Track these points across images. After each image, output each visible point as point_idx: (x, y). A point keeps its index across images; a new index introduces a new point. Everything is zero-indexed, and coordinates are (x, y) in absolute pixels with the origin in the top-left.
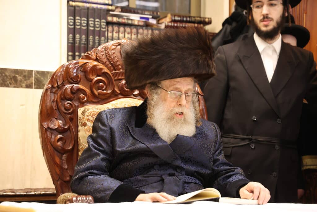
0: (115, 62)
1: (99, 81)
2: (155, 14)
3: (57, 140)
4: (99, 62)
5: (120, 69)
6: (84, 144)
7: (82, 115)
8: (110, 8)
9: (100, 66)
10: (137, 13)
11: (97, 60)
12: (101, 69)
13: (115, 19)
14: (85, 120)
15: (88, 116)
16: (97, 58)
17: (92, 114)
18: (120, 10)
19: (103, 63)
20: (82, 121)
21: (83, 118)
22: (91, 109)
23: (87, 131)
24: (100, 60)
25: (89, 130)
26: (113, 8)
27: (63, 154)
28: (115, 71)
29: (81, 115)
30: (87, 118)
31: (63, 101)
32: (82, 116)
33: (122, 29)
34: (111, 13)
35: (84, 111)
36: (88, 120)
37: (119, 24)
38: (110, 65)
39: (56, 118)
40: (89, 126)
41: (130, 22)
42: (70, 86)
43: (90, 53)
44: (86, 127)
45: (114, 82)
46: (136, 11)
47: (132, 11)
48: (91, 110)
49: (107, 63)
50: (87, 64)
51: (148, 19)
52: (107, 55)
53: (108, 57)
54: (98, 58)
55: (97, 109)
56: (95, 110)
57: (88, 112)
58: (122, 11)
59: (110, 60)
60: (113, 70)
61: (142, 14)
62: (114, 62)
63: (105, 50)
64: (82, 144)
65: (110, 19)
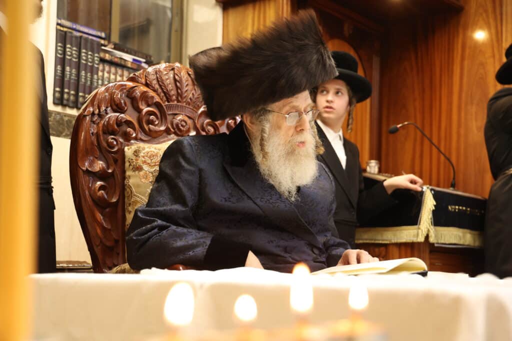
0: (169, 90)
1: (150, 113)
2: (149, 58)
3: (97, 189)
4: (149, 88)
5: (173, 101)
6: (138, 195)
7: (135, 155)
8: (102, 42)
9: (152, 93)
10: (130, 54)
11: (147, 85)
12: (153, 97)
13: (107, 57)
14: (140, 162)
15: (143, 157)
16: (146, 83)
17: (149, 154)
18: (113, 47)
19: (155, 91)
20: (134, 163)
21: (137, 160)
22: (148, 148)
23: (144, 178)
24: (151, 86)
25: (146, 176)
26: (106, 43)
27: (106, 208)
28: (168, 102)
29: (133, 155)
30: (143, 159)
31: (105, 136)
32: (135, 157)
33: (113, 70)
34: (103, 48)
35: (136, 150)
36: (145, 162)
37: (111, 63)
38: (162, 94)
39: (97, 157)
40: (146, 171)
41: (123, 63)
42: (115, 116)
43: (137, 74)
44: (142, 173)
45: (168, 117)
46: (129, 51)
47: (126, 50)
48: (147, 150)
49: (160, 90)
50: (136, 88)
51: (140, 62)
52: (160, 81)
53: (160, 83)
54: (148, 82)
55: (155, 149)
56: (153, 150)
57: (144, 152)
58: (115, 48)
59: (163, 87)
60: (165, 101)
61: (135, 55)
62: (167, 90)
63: (156, 73)
64: (135, 195)
65: (102, 55)
